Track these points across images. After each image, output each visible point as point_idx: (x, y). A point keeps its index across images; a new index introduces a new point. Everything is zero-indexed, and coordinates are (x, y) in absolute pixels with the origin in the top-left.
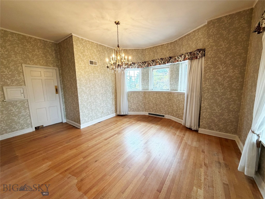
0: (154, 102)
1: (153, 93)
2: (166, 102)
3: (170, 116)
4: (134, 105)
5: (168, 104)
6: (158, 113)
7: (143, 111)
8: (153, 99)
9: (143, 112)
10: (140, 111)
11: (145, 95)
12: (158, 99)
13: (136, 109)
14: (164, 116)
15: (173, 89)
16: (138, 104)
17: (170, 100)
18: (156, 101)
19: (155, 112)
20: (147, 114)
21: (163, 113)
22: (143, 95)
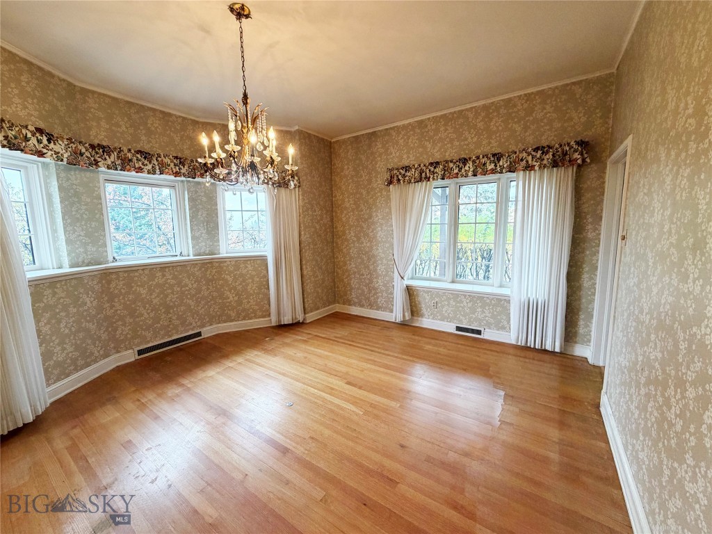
0: (155, 301)
1: (147, 272)
2: (199, 290)
3: (216, 326)
4: (62, 343)
5: (206, 293)
6: (177, 333)
7: (106, 356)
8: (151, 291)
9: (106, 360)
10: (95, 361)
11: (109, 282)
12: (172, 286)
13: (74, 361)
14: (199, 334)
15: (202, 251)
16: (81, 335)
17: (211, 281)
18: (166, 296)
19: (167, 334)
20: (129, 356)
21: (194, 327)
22: (97, 287)
